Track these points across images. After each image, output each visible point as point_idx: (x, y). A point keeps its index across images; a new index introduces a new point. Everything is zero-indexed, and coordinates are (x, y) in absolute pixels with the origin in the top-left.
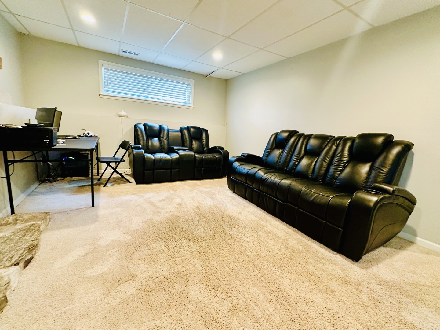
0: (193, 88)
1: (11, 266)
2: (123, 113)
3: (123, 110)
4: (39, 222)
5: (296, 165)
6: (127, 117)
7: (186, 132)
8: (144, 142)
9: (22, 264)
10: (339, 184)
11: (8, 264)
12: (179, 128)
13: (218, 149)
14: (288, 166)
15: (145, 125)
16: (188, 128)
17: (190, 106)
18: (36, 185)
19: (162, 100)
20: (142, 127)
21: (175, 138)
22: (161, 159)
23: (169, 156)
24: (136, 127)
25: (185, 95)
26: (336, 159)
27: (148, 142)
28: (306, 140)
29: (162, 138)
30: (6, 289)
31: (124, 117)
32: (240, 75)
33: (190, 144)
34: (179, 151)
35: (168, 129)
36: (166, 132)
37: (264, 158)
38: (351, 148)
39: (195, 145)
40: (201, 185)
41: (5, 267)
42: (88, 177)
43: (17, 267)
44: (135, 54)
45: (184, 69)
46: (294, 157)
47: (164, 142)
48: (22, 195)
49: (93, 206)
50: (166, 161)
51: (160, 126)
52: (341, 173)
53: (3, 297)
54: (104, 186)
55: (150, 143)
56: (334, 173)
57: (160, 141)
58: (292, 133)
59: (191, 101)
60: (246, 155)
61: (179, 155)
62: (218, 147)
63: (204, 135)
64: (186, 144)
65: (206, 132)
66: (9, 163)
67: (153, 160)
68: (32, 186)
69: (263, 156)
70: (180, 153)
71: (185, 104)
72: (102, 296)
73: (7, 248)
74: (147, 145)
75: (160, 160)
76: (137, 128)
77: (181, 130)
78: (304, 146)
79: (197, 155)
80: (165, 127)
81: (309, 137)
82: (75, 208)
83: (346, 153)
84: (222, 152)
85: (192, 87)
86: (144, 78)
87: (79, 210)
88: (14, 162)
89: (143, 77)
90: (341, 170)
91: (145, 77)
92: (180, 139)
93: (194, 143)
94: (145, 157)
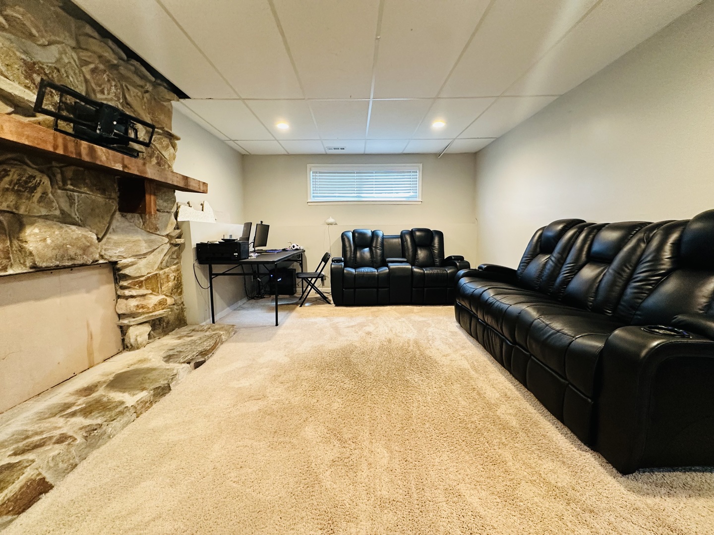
0: (421, 175)
1: (184, 362)
2: (331, 220)
3: (331, 217)
4: (222, 333)
5: (567, 282)
6: (336, 224)
7: (408, 238)
8: (351, 254)
9: (192, 364)
10: (639, 317)
11: (182, 361)
12: (399, 234)
13: (454, 259)
14: (553, 285)
15: (354, 233)
16: (412, 233)
17: (418, 200)
18: (245, 300)
19: (377, 197)
20: (350, 235)
21: (393, 247)
22: (364, 274)
23: (376, 271)
24: (343, 236)
25: (410, 187)
26: (643, 267)
27: (356, 254)
28: (591, 236)
29: (373, 248)
30: (172, 379)
31: (331, 224)
32: (493, 142)
33: (413, 254)
34: (390, 264)
35: (383, 235)
36: (380, 239)
37: (519, 271)
38: (677, 245)
39: (421, 254)
40: (418, 312)
41: (179, 363)
42: (292, 296)
43: (188, 365)
44: (341, 149)
45: (405, 152)
46: (565, 269)
47: (376, 252)
48: (228, 308)
49: (277, 325)
50: (371, 277)
51: (373, 233)
52: (649, 295)
53: (167, 384)
54: (301, 306)
55: (358, 255)
56: (636, 296)
57: (371, 251)
58: (570, 224)
59: (419, 193)
60: (486, 266)
61: (389, 269)
62: (454, 256)
63: (436, 240)
64: (407, 255)
65: (440, 234)
66: (213, 276)
67: (354, 276)
68: (239, 302)
69: (518, 269)
70: (391, 267)
71: (411, 199)
72: (230, 406)
73: (189, 349)
74: (354, 257)
75: (363, 276)
76: (345, 237)
77: (402, 236)
78: (587, 246)
79: (415, 270)
80: (380, 234)
81: (600, 228)
82: (261, 324)
83: (667, 253)
84: (458, 264)
85: (419, 175)
86: (355, 175)
87: (264, 327)
88: (217, 275)
89: (354, 173)
90: (649, 289)
91: (357, 173)
92: (400, 247)
93: (419, 252)
94: (345, 271)
